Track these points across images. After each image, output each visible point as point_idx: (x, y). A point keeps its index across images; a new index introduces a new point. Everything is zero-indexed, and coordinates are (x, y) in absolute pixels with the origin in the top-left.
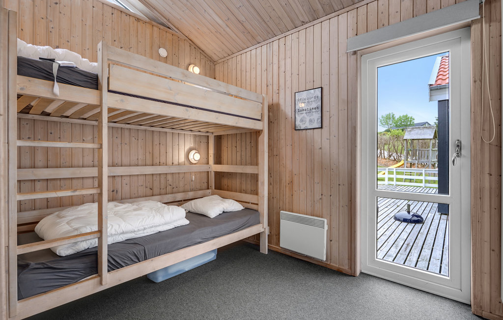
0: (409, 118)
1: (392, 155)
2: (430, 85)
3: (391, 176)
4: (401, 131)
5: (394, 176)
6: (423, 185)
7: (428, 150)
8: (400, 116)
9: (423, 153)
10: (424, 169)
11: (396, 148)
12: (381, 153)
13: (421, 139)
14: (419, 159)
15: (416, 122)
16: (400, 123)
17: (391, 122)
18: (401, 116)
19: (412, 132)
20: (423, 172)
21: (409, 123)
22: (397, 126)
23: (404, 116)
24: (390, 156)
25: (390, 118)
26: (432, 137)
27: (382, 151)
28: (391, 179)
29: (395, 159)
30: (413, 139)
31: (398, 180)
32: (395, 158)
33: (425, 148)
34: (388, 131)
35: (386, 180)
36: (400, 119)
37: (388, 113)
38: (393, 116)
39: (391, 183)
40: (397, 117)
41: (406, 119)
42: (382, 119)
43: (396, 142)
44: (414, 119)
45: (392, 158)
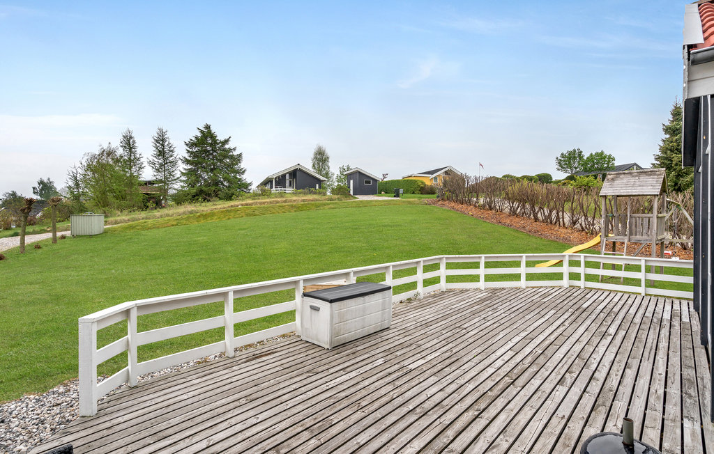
0: (605, 157)
1: (577, 221)
2: (690, 47)
3: (575, 270)
4: (592, 178)
5: (581, 270)
6: (641, 290)
7: (649, 218)
8: (591, 154)
9: (639, 222)
10: (643, 259)
11: (585, 207)
12: (558, 218)
13: (635, 196)
14: (631, 234)
15: (617, 163)
16: (592, 166)
17: (576, 165)
18: (594, 154)
19: (617, 182)
20: (643, 263)
21: (606, 165)
22: (586, 170)
23: (597, 154)
24: (574, 223)
25: (575, 158)
26: (657, 191)
27: (561, 214)
28: (575, 277)
29: (582, 228)
30: (618, 196)
31: (589, 278)
32: (584, 226)
33: (644, 213)
34: (571, 178)
35: (566, 277)
36: (591, 158)
37: (571, 149)
38: (579, 155)
39: (576, 283)
40: (586, 155)
41: (601, 159)
42: (562, 159)
43: (585, 197)
44: (614, 159)
45: (577, 226)
